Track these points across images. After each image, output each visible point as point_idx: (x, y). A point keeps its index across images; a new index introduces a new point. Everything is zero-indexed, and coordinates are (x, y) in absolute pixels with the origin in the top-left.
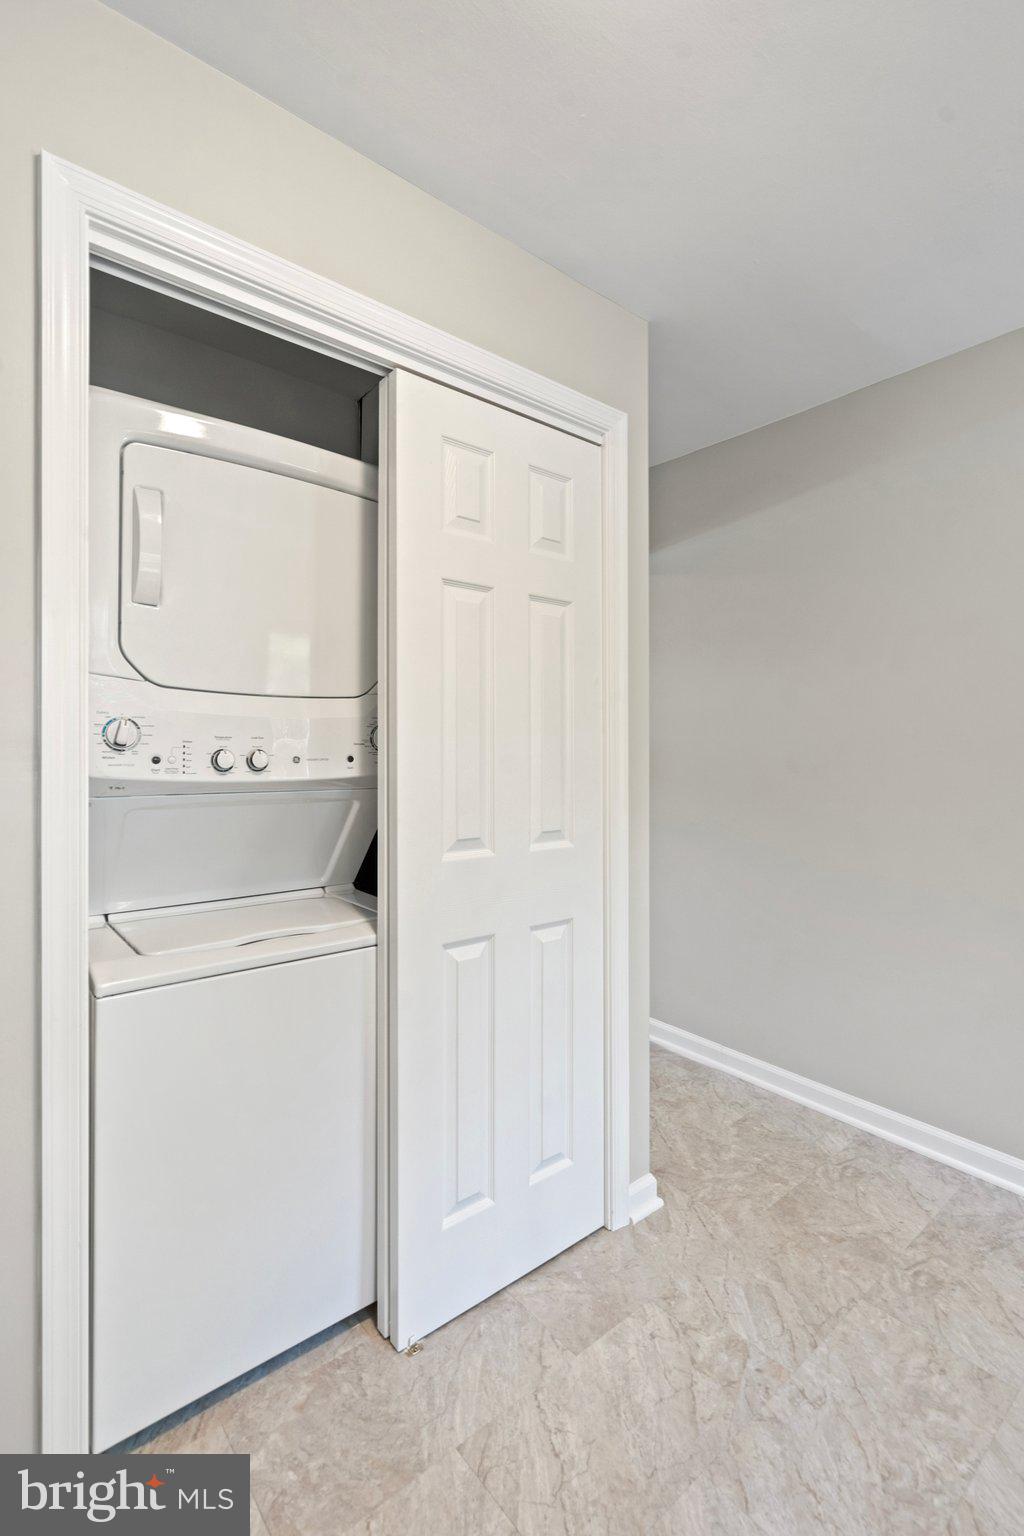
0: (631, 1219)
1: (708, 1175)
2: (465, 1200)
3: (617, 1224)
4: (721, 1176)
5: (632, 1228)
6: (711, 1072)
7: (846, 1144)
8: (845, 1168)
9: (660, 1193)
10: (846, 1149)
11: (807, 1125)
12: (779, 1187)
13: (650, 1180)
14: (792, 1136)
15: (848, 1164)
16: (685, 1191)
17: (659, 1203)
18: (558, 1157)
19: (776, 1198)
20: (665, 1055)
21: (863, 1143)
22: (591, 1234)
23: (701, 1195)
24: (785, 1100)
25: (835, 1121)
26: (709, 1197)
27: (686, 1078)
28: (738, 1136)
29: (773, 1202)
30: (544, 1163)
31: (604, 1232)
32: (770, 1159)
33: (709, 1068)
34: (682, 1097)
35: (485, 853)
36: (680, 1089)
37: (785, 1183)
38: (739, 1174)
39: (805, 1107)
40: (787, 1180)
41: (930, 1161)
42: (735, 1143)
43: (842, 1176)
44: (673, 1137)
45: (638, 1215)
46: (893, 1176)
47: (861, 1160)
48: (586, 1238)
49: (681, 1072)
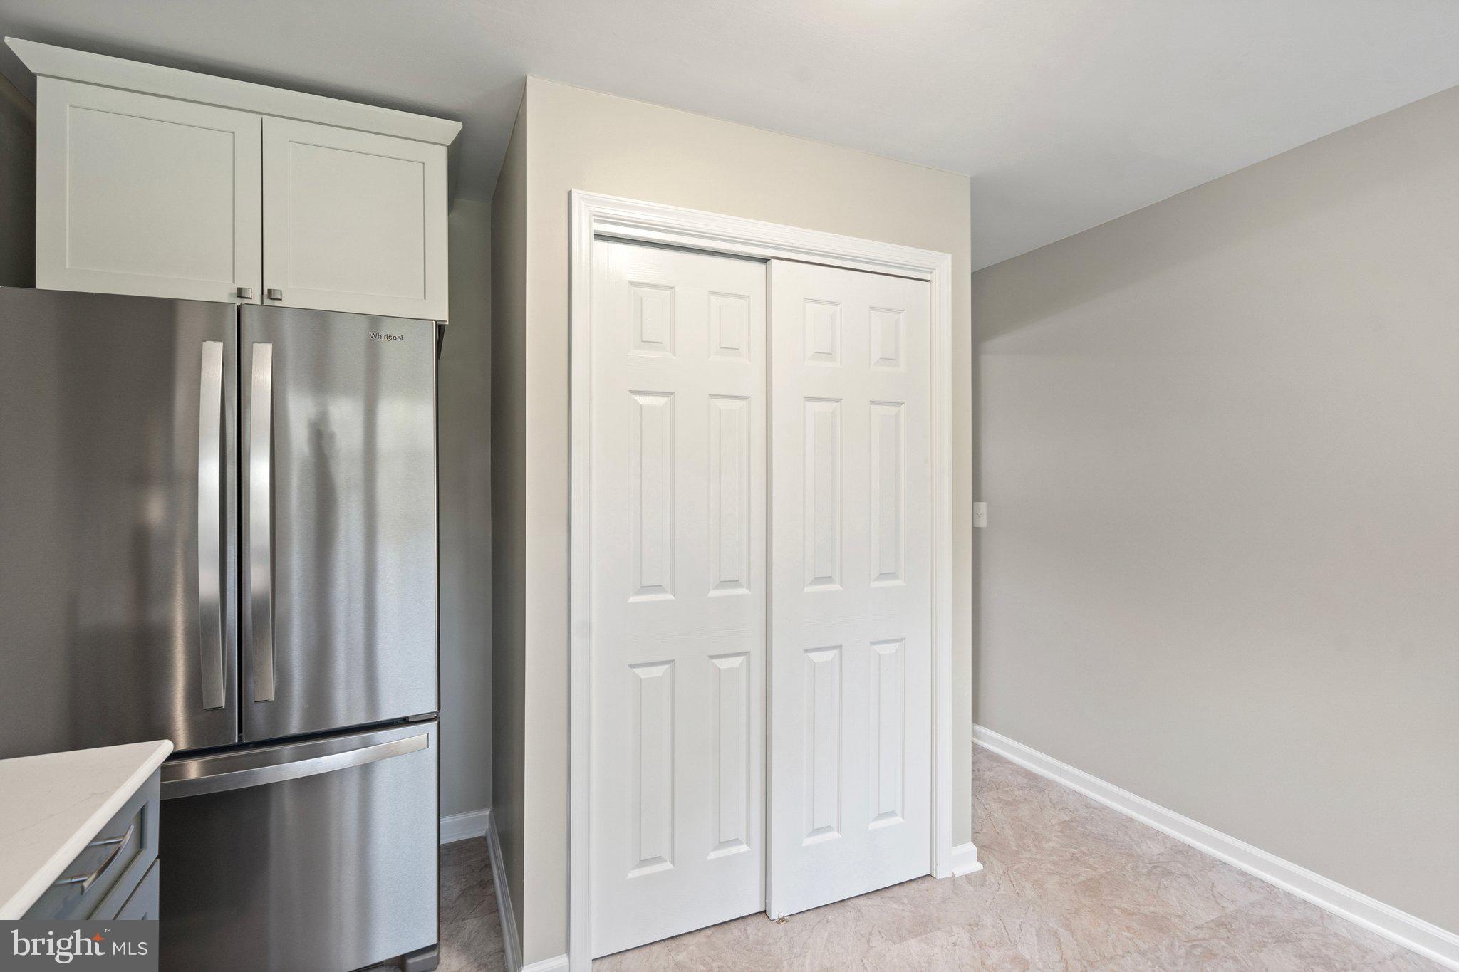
0: (953, 873)
1: (1027, 855)
2: (818, 829)
3: (941, 873)
4: (1038, 857)
5: (953, 879)
6: (1050, 784)
7: (1162, 851)
8: (1155, 867)
9: (980, 859)
10: (1162, 854)
11: (1130, 832)
12: (1087, 871)
13: (971, 848)
14: (1111, 838)
15: (1160, 864)
16: (1003, 862)
17: (980, 867)
18: (891, 814)
19: (1082, 878)
20: (1011, 766)
21: (1180, 852)
22: (919, 878)
23: (1016, 867)
24: (1114, 811)
25: (1158, 833)
26: (1024, 869)
27: (1025, 785)
28: (1061, 831)
29: (1080, 881)
30: (881, 816)
31: (929, 878)
32: (1086, 851)
33: (1048, 780)
34: (1017, 798)
35: (835, 587)
36: (1017, 793)
37: (1094, 869)
38: (1055, 858)
39: (1131, 819)
40: (1097, 868)
41: (1243, 874)
42: (1058, 837)
43: (1150, 872)
44: (1002, 825)
45: (959, 872)
46: (1199, 878)
47: (1173, 864)
48: (915, 879)
49: (1022, 781)
